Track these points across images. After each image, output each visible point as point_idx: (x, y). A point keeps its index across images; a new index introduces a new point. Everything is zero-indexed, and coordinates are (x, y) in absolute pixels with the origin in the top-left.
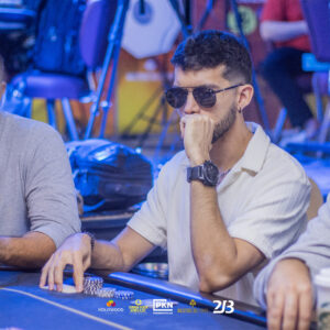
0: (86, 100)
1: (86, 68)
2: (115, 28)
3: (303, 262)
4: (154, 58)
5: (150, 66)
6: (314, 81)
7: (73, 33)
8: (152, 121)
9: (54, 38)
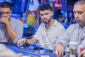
0: (22, 18)
1: (22, 13)
2: (28, 5)
3: (61, 43)
4: (34, 12)
5: (33, 13)
6: (63, 15)
7: (20, 6)
8: (33, 23)
9: (17, 7)
